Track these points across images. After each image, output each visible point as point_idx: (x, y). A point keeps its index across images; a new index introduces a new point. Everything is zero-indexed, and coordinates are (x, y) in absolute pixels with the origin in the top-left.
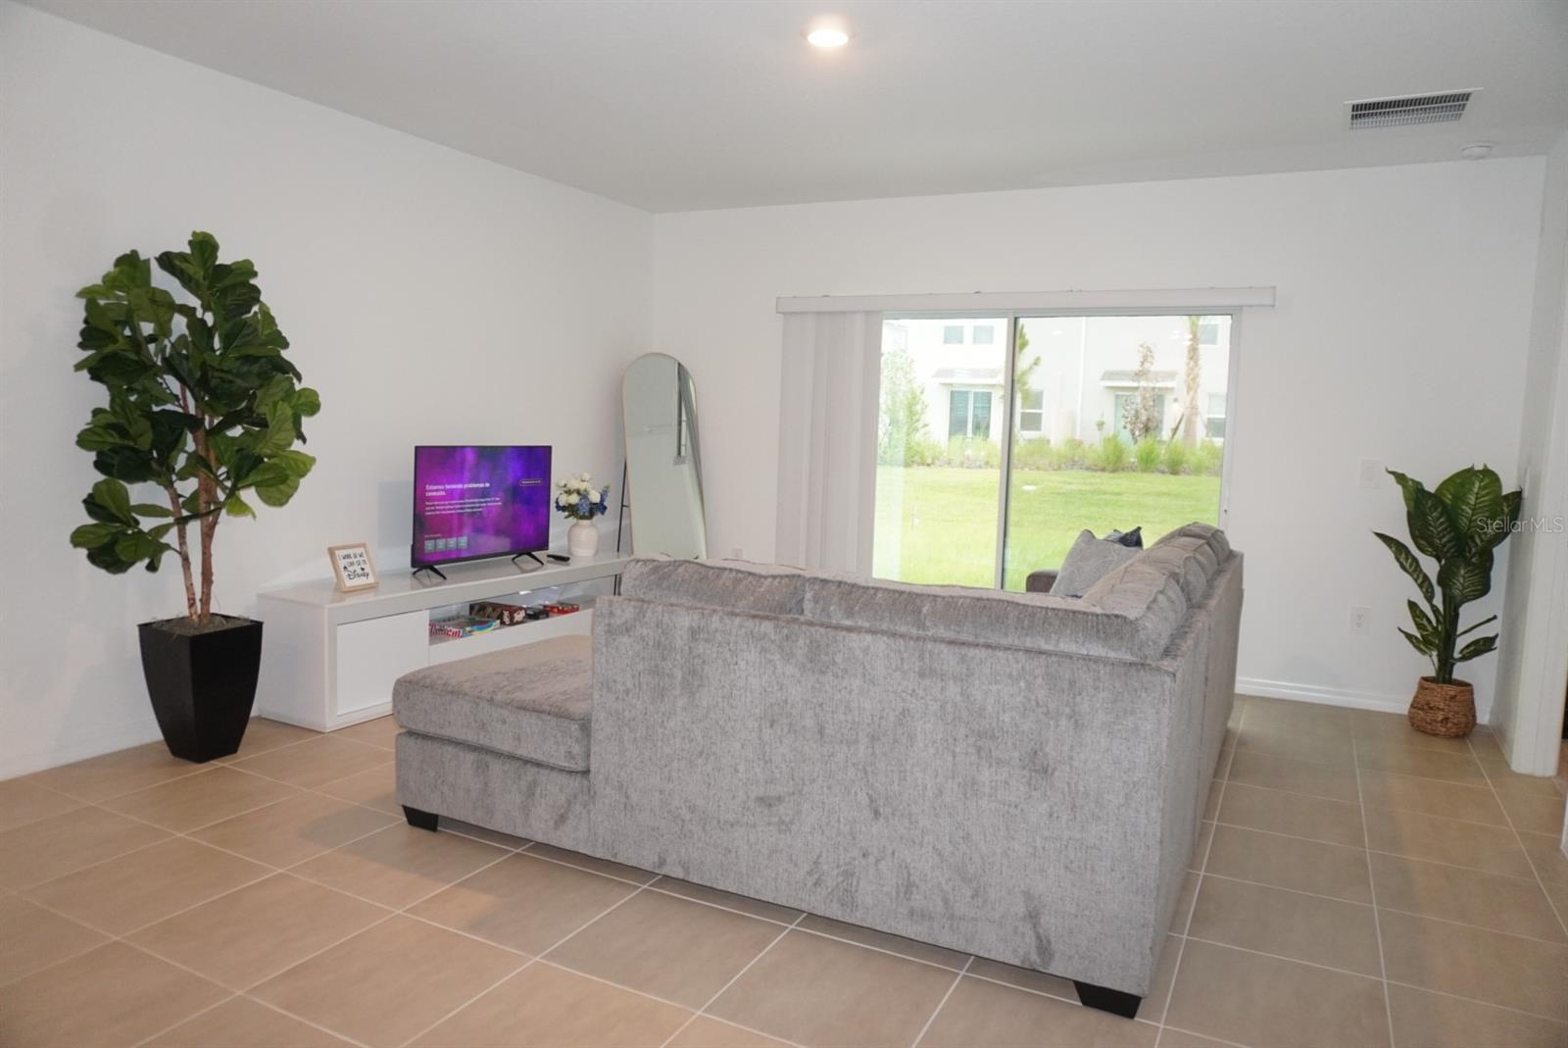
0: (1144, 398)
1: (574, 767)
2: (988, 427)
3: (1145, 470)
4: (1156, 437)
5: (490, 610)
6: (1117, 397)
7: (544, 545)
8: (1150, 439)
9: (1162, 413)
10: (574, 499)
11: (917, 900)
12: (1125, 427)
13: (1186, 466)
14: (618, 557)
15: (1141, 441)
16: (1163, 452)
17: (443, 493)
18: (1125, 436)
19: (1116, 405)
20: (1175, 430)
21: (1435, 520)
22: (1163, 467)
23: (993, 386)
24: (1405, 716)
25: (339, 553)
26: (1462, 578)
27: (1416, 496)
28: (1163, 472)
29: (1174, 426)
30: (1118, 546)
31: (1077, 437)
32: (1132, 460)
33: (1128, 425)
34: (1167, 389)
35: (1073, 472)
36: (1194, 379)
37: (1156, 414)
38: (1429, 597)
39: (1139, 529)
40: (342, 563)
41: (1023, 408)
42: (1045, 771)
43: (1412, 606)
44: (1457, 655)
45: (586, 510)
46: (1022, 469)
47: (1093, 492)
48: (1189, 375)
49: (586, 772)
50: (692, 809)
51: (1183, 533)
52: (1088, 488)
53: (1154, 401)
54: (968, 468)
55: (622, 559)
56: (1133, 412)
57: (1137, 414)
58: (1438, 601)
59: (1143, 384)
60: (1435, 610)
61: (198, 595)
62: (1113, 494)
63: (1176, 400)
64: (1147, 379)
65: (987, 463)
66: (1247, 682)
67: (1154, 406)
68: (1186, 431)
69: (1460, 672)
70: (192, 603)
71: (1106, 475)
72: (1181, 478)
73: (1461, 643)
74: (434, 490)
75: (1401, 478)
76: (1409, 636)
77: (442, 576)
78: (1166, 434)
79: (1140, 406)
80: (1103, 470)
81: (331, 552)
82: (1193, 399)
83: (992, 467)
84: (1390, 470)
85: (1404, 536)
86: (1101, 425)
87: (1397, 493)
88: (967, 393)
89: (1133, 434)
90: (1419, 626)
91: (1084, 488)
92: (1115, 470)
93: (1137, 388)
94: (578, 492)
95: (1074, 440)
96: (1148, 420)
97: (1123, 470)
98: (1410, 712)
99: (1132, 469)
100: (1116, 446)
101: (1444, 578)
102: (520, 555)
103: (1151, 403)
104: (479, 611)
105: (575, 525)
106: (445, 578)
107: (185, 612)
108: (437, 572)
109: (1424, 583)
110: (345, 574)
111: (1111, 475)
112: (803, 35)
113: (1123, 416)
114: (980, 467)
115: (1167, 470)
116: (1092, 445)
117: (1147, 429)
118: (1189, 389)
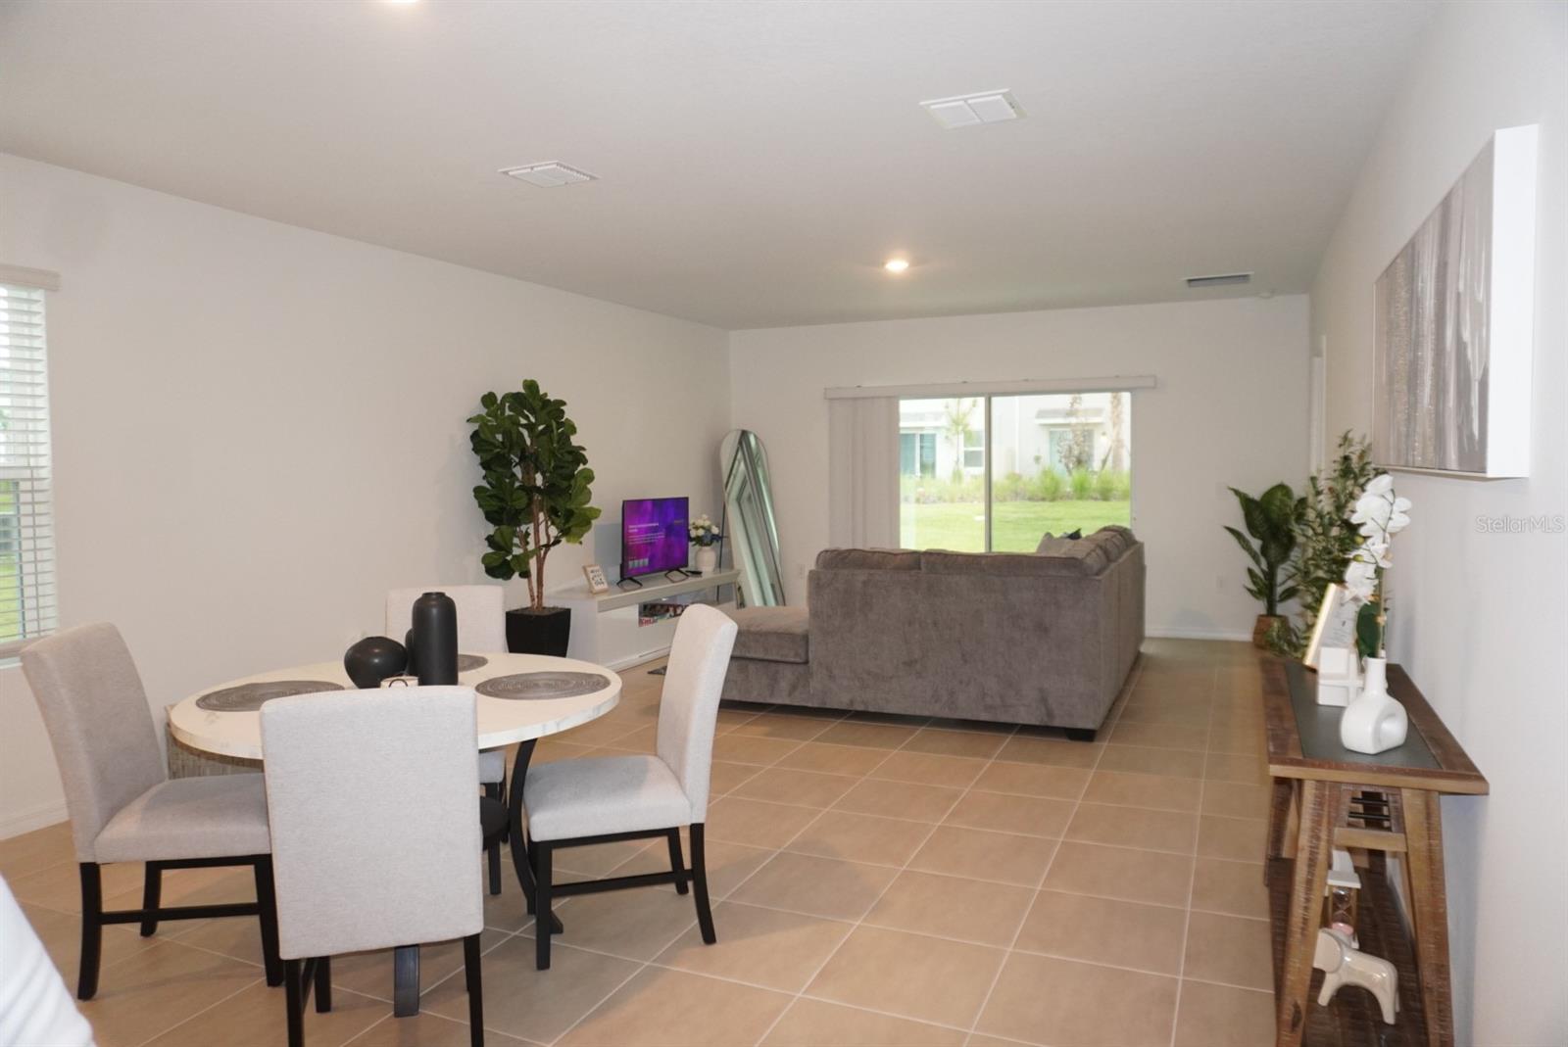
0: (1076, 436)
1: (798, 660)
2: (933, 466)
3: (1080, 498)
4: (1087, 469)
5: (659, 607)
6: (1051, 433)
7: (686, 565)
8: (1082, 470)
9: (1091, 447)
10: (701, 532)
11: (989, 701)
12: (1060, 461)
13: (1115, 492)
14: (720, 572)
15: (1075, 473)
16: (1095, 481)
17: (636, 530)
18: (1059, 469)
19: (1051, 440)
20: (1104, 462)
21: (1258, 517)
22: (1095, 495)
23: (937, 428)
24: (1249, 642)
25: (589, 569)
26: (1273, 551)
27: (1247, 503)
28: (1096, 499)
29: (1103, 457)
30: (1068, 540)
31: (1017, 471)
32: (1069, 490)
33: (1063, 460)
34: (1096, 425)
35: (1018, 503)
36: (1118, 416)
37: (1086, 449)
38: (1258, 562)
39: (1079, 530)
40: (591, 575)
41: (965, 446)
42: (1046, 630)
43: (1250, 571)
44: (1278, 598)
45: (708, 540)
46: (972, 502)
47: (1037, 519)
48: (1113, 412)
49: (806, 662)
50: (869, 673)
51: (1105, 529)
52: (1032, 516)
53: (1084, 436)
54: (924, 503)
55: (722, 574)
56: (1066, 447)
57: (1070, 449)
58: (1264, 565)
59: (1073, 420)
60: (1262, 571)
61: (536, 594)
62: (1054, 519)
63: (1104, 434)
64: (1077, 417)
65: (940, 498)
66: (1152, 628)
67: (1084, 442)
68: (1114, 462)
69: (1280, 609)
70: (533, 600)
71: (1047, 504)
72: (1112, 503)
73: (1279, 590)
74: (633, 528)
75: (1237, 492)
76: (1249, 590)
77: (638, 583)
78: (1096, 465)
79: (1072, 442)
80: (1043, 499)
81: (585, 569)
82: (1118, 434)
83: (945, 501)
84: (1231, 486)
85: (1242, 527)
86: (1037, 459)
87: (1235, 501)
88: (914, 435)
89: (1068, 467)
90: (1255, 583)
91: (1029, 516)
92: (1053, 500)
93: (1068, 425)
94: (703, 527)
95: (1014, 474)
96: (1080, 453)
97: (1061, 498)
98: (1254, 639)
99: (1067, 497)
100: (1053, 479)
101: (1264, 550)
102: (671, 571)
103: (1082, 439)
104: (650, 609)
105: (700, 550)
106: (641, 585)
107: (529, 605)
108: (635, 581)
109: (1254, 556)
110: (593, 582)
111: (1052, 504)
112: (883, 264)
113: (1059, 452)
114: (934, 502)
115: (1099, 496)
116: (1031, 479)
117: (1079, 462)
118: (1114, 425)
